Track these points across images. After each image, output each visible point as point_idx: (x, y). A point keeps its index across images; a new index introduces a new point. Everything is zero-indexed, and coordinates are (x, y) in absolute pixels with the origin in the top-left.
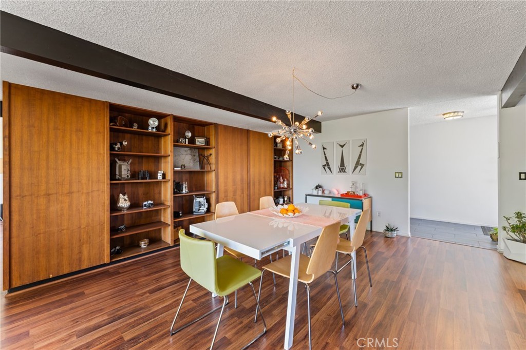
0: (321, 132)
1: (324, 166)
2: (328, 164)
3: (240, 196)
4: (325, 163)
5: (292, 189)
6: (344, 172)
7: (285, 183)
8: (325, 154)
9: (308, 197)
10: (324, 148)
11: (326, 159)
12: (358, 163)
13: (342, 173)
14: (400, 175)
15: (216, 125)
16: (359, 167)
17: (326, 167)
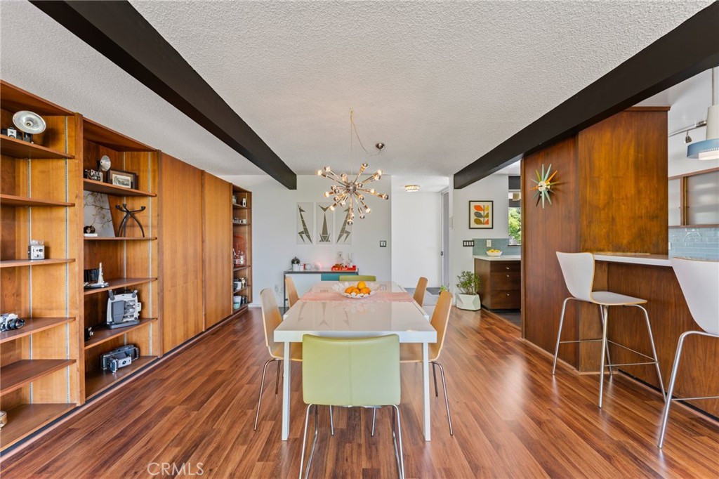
0: (296, 189)
1: (301, 233)
2: (306, 231)
3: (193, 283)
4: (303, 230)
5: (250, 266)
6: (327, 241)
7: (242, 258)
8: (302, 218)
9: (287, 275)
10: (301, 210)
11: (304, 225)
12: (343, 231)
13: (325, 242)
14: (384, 245)
15: (157, 154)
16: (345, 235)
17: (304, 235)
